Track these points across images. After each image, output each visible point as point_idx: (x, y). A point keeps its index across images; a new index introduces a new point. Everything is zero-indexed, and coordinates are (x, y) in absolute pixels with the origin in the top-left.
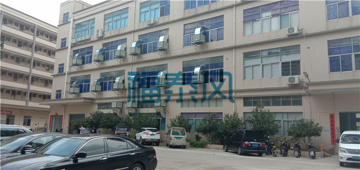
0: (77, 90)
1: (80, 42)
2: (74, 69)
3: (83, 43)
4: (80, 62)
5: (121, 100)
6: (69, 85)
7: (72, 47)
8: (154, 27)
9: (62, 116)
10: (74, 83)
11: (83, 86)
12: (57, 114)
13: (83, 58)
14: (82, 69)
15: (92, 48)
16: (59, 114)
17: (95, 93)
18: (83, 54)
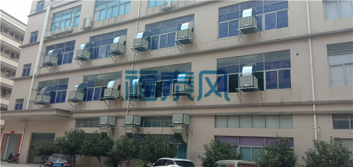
0: (47, 99)
1: (57, 35)
2: (46, 70)
3: (61, 36)
4: (55, 61)
5: (115, 114)
6: (35, 93)
7: (45, 42)
8: (170, 13)
9: (21, 135)
10: (44, 89)
11: (56, 93)
12: (13, 132)
13: (60, 57)
14: (57, 71)
15: (74, 44)
16: (16, 133)
17: (74, 104)
18: (60, 51)
